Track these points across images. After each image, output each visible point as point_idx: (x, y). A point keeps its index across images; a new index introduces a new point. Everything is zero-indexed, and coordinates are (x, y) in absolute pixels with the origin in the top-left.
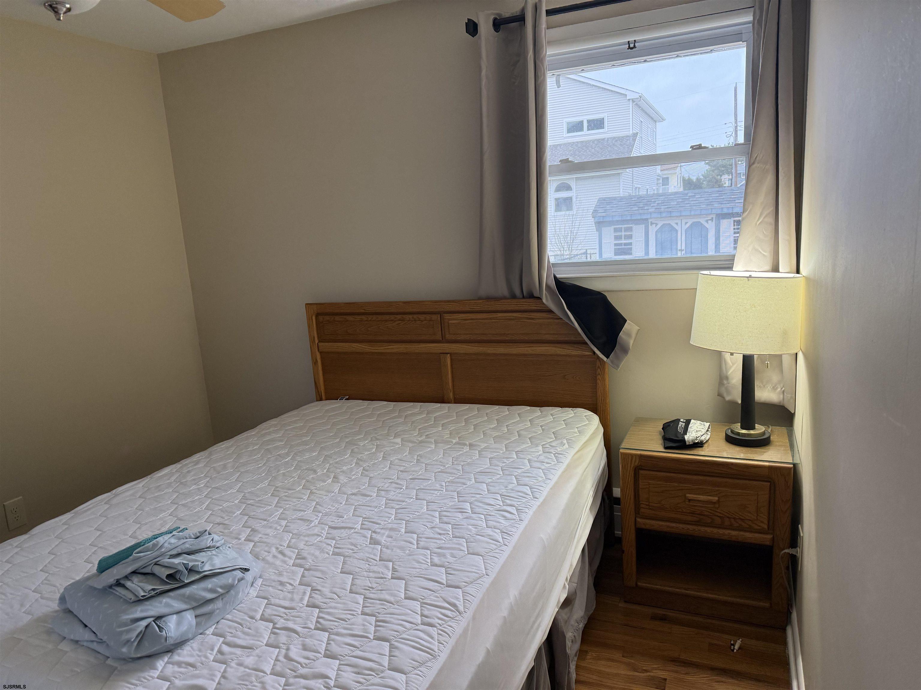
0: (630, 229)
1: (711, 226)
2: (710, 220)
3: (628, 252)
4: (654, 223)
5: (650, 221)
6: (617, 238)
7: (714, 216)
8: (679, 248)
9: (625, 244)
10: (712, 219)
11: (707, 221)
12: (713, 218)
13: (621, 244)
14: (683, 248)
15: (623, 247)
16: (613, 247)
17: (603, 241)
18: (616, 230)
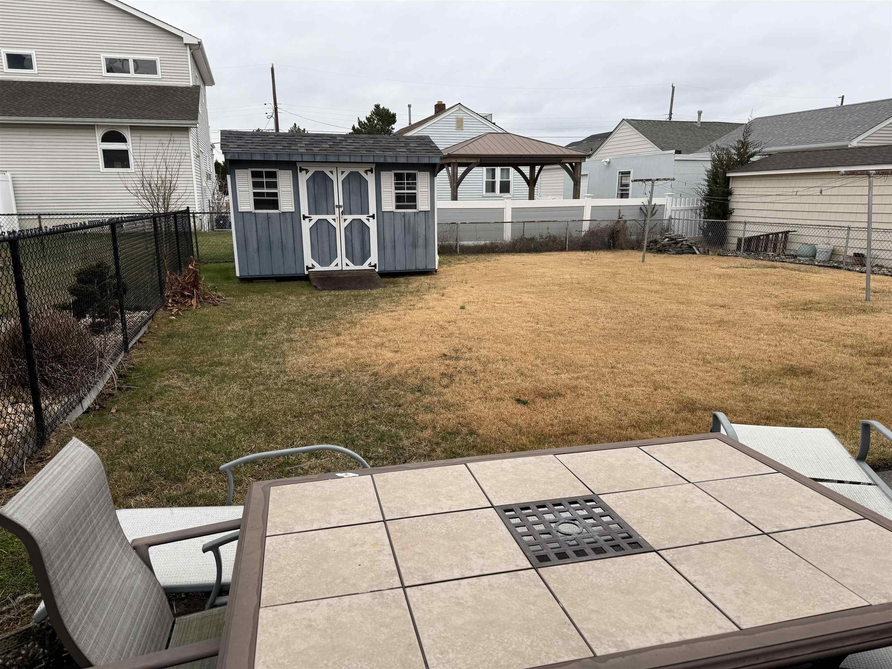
0: (273, 175)
1: (370, 178)
2: (369, 171)
3: (275, 204)
4: (304, 170)
5: (299, 165)
6: (256, 185)
7: (373, 166)
8: (336, 203)
9: (269, 194)
10: (371, 171)
11: (366, 172)
12: (372, 169)
13: (262, 194)
14: (341, 203)
15: (266, 198)
16: (252, 198)
17: (238, 189)
18: (254, 175)
